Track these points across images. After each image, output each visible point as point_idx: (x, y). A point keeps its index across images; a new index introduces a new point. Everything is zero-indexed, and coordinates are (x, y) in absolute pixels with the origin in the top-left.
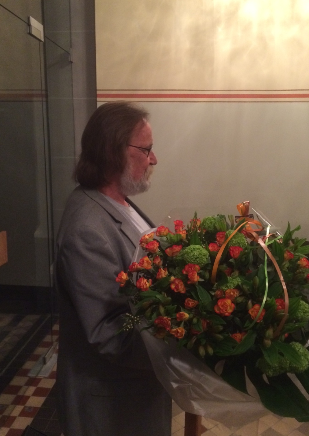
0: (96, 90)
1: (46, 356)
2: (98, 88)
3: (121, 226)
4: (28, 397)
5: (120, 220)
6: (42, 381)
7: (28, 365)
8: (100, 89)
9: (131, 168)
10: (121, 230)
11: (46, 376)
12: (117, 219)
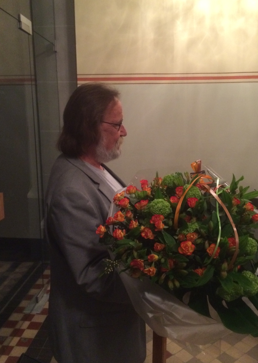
0: (76, 75)
1: (38, 296)
3: (99, 187)
4: (24, 330)
5: (98, 182)
6: (35, 316)
7: (23, 303)
8: (80, 74)
10: (99, 190)
11: (39, 313)
12: (96, 181)
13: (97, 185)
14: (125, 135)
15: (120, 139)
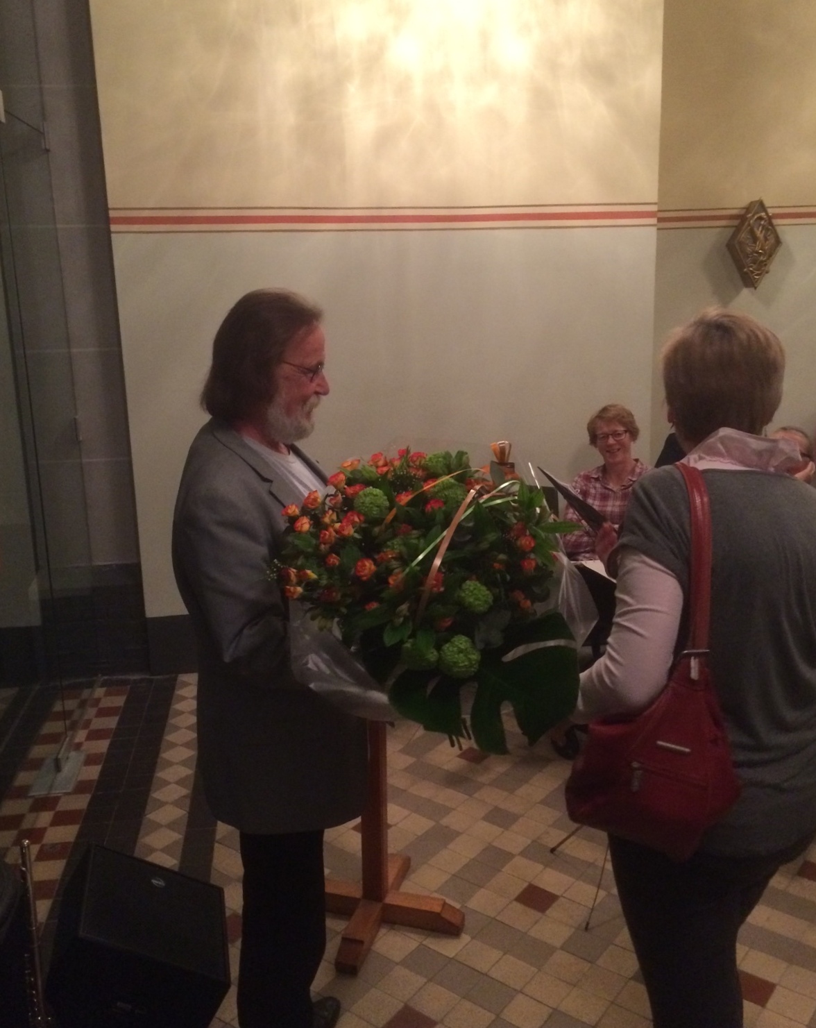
0: (106, 209)
1: (60, 756)
2: (110, 206)
3: (271, 486)
4: (45, 829)
5: (269, 477)
6: (63, 799)
7: (22, 778)
8: (115, 206)
9: (283, 396)
10: (271, 493)
11: (69, 791)
12: (266, 476)
13: (268, 484)
14: (326, 393)
15: (313, 399)
